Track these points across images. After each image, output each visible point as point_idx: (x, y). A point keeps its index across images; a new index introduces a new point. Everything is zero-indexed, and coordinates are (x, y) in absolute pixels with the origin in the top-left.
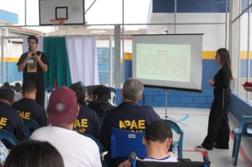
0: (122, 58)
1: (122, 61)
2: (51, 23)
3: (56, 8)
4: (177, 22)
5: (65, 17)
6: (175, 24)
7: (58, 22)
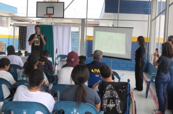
0: (85, 38)
1: (85, 41)
2: (44, 16)
3: (47, 7)
4: (119, 19)
5: (52, 13)
6: (118, 20)
7: (48, 16)
